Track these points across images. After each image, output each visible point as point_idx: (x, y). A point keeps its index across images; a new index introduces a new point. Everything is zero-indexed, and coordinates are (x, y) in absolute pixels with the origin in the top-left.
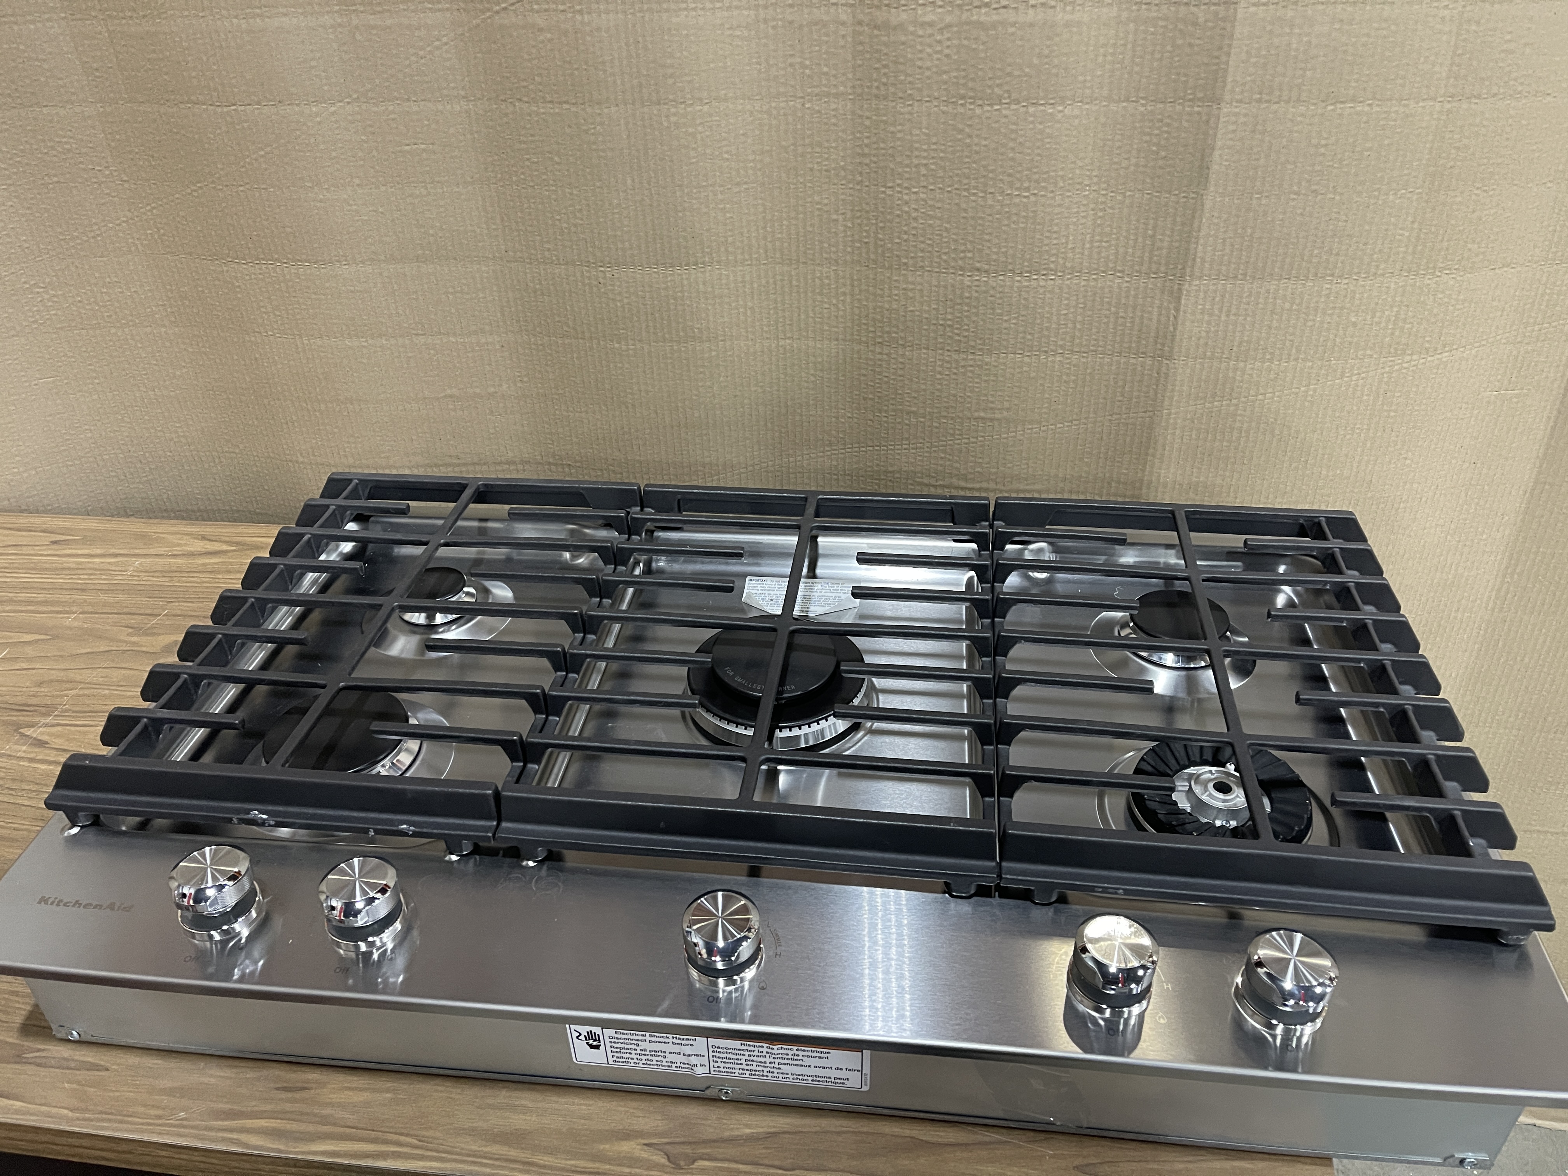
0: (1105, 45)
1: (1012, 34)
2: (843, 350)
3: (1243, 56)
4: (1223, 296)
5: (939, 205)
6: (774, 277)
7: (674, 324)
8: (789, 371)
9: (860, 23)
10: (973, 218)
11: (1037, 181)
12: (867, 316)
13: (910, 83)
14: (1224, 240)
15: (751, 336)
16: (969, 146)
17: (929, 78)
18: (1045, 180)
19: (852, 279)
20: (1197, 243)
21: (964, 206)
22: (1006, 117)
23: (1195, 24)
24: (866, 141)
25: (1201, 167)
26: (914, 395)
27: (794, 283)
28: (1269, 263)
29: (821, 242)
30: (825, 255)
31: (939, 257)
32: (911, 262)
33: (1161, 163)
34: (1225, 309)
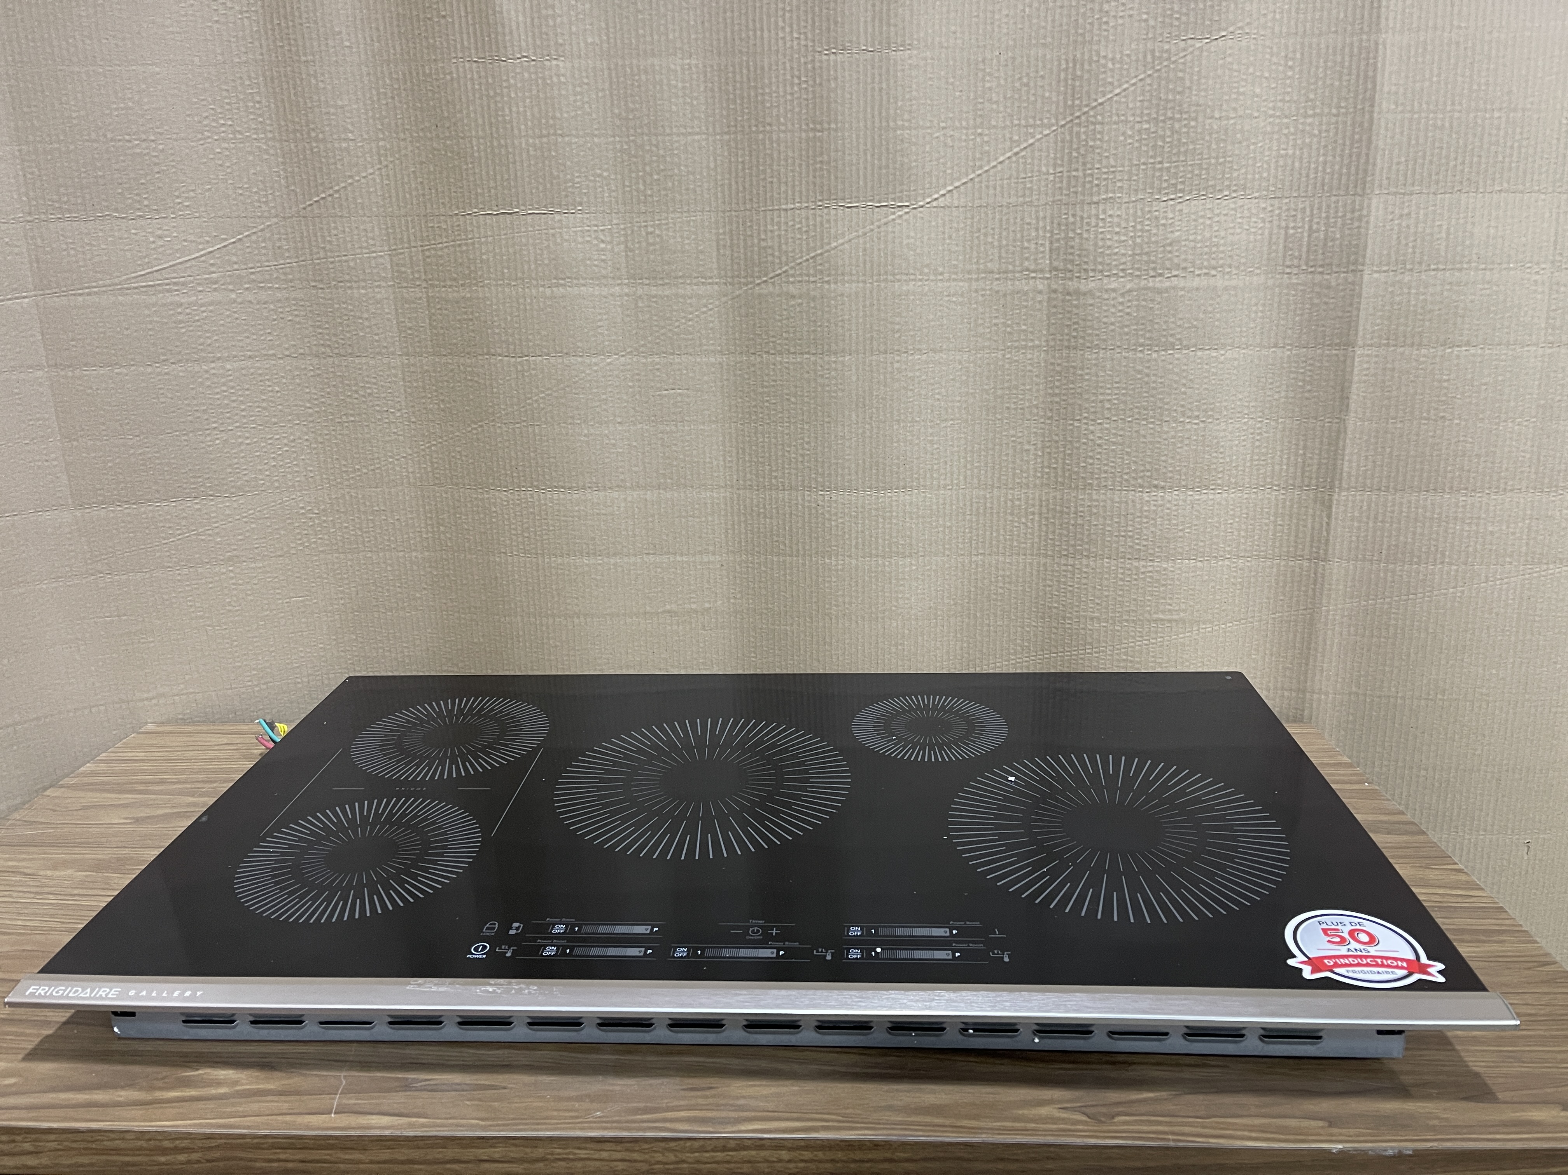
0: (1256, 305)
1: (1182, 296)
2: (1031, 564)
3: (1371, 311)
4: (1369, 506)
5: (1121, 433)
6: (971, 500)
7: (880, 540)
8: (980, 584)
9: (1055, 291)
10: (1151, 442)
11: (1206, 411)
12: (1054, 532)
13: (1097, 335)
14: (1367, 457)
15: (947, 552)
16: (1147, 383)
17: (1113, 331)
18: (1212, 410)
19: (1041, 501)
20: (1343, 460)
21: (1143, 432)
22: (1178, 359)
23: (1329, 287)
24: (1057, 383)
25: (1342, 398)
26: (1097, 601)
27: (988, 505)
28: (1408, 477)
29: (1014, 469)
30: (1018, 481)
31: (1121, 477)
32: (1096, 482)
33: (1307, 395)
34: (1372, 516)
